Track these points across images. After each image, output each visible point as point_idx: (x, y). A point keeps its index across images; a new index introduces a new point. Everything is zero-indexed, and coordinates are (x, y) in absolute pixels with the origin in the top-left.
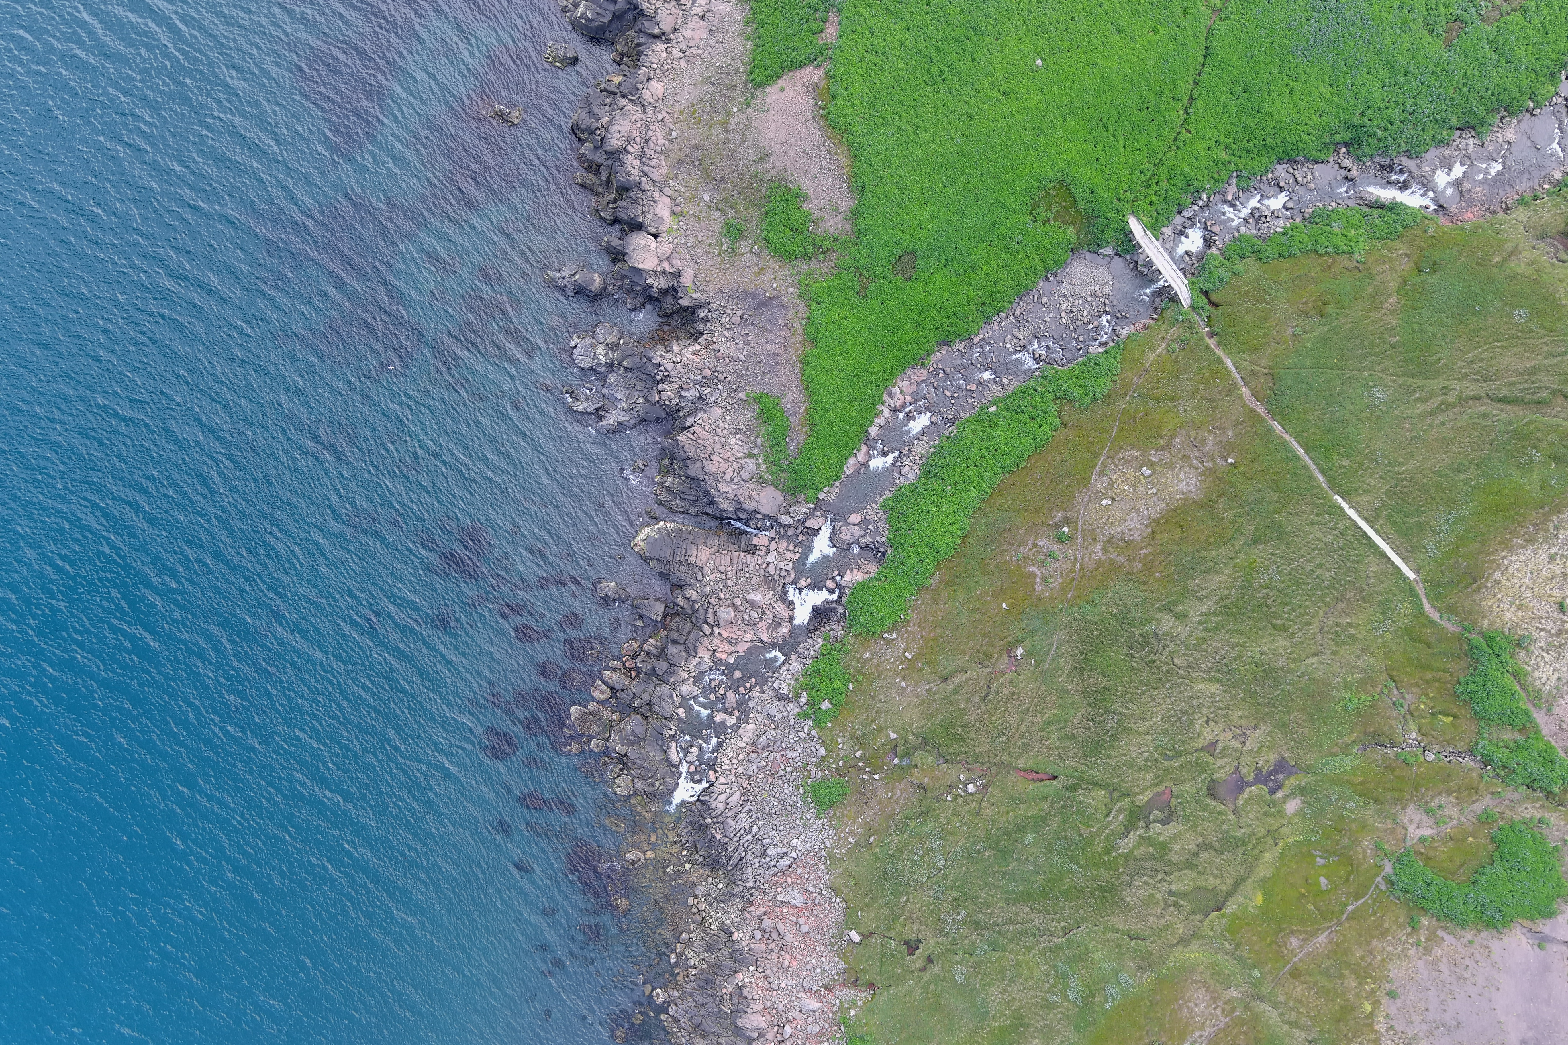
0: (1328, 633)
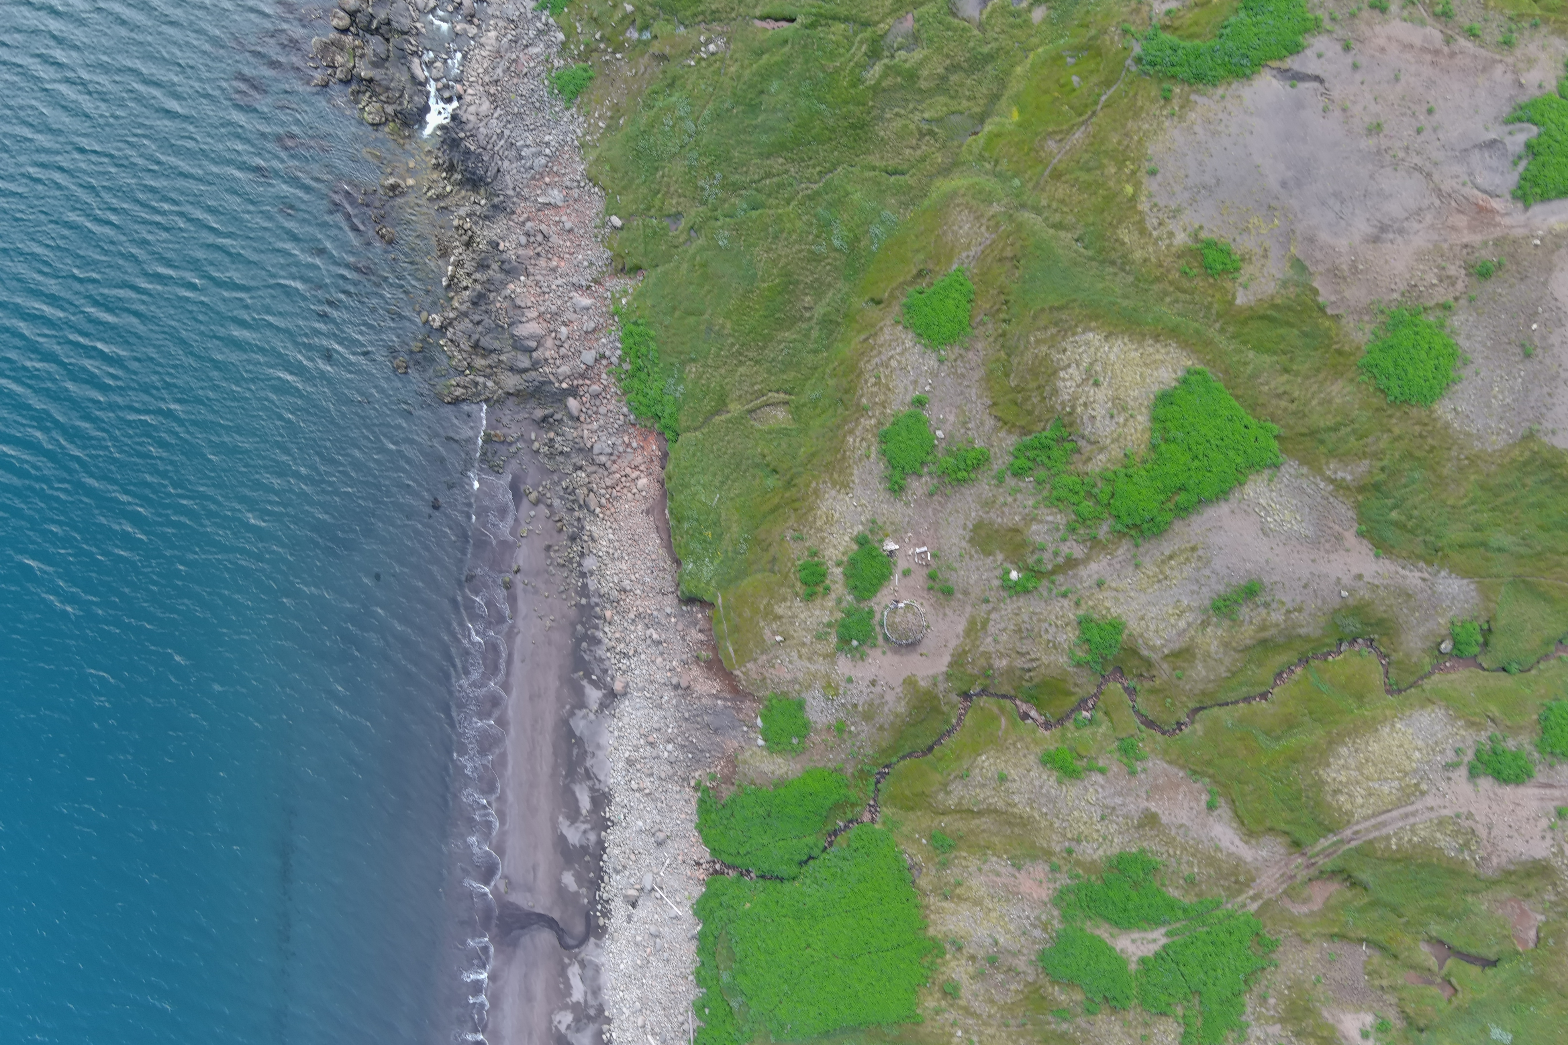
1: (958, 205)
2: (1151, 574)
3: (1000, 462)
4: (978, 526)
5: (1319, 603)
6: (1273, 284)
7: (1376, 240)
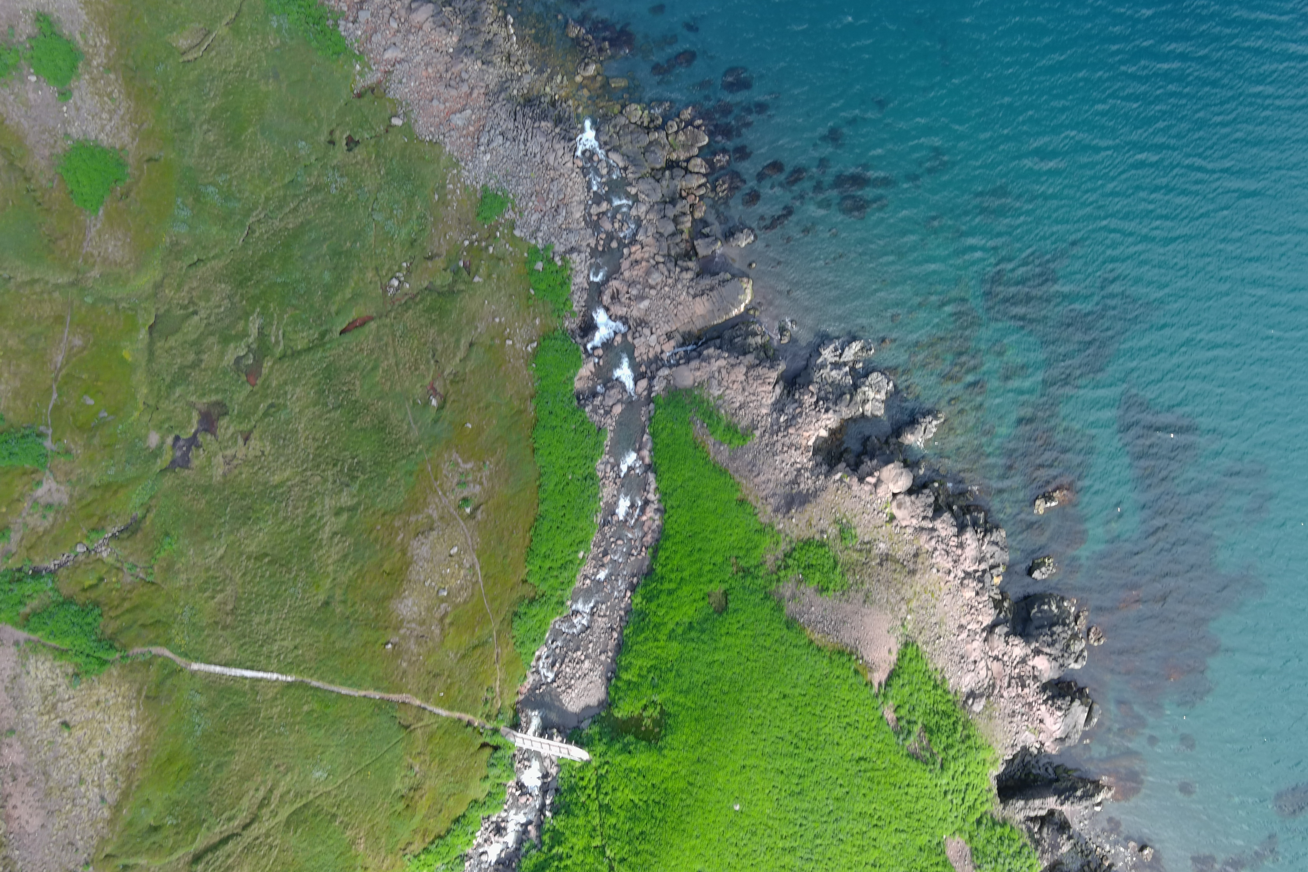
0: (224, 580)
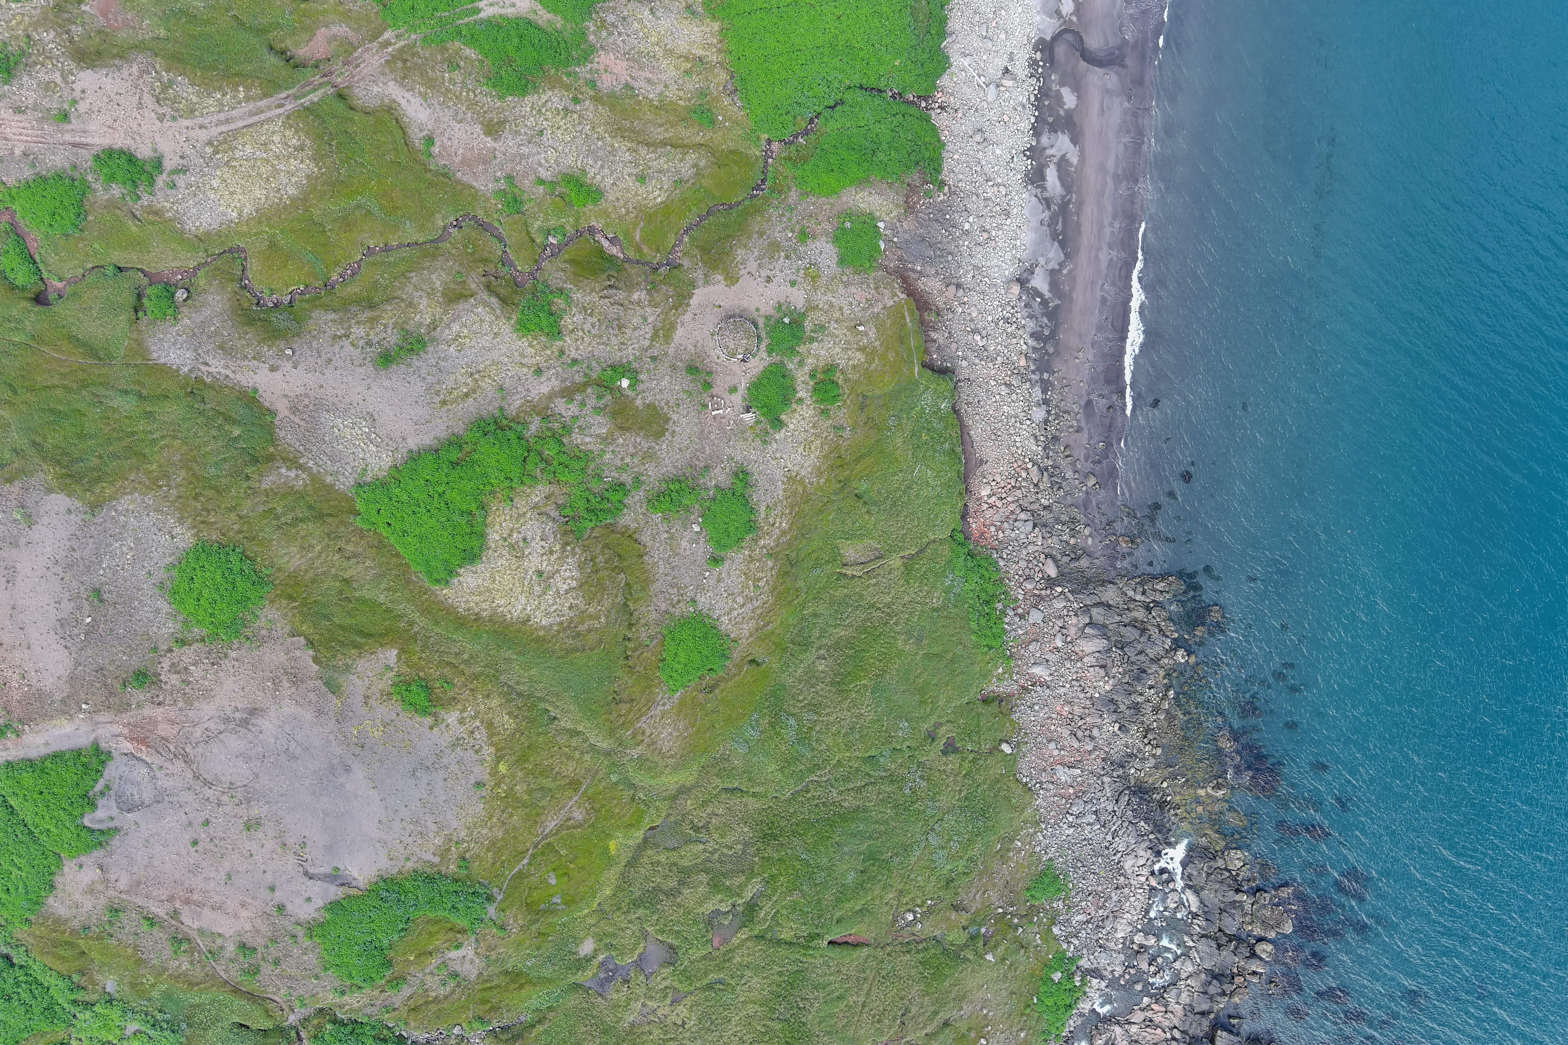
1: (672, 756)
2: (487, 379)
3: (637, 498)
4: (659, 435)
5: (314, 343)
6: (359, 669)
7: (253, 712)
